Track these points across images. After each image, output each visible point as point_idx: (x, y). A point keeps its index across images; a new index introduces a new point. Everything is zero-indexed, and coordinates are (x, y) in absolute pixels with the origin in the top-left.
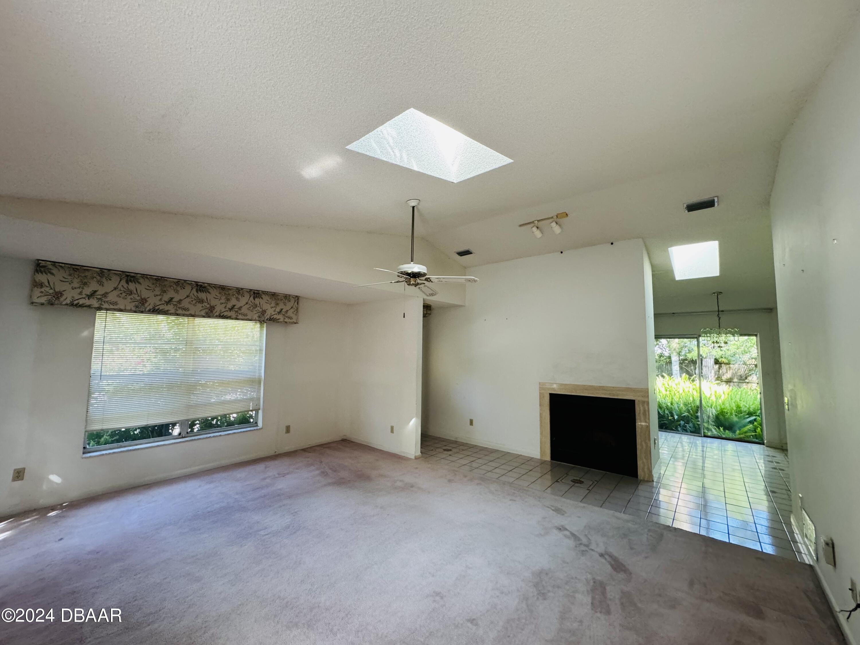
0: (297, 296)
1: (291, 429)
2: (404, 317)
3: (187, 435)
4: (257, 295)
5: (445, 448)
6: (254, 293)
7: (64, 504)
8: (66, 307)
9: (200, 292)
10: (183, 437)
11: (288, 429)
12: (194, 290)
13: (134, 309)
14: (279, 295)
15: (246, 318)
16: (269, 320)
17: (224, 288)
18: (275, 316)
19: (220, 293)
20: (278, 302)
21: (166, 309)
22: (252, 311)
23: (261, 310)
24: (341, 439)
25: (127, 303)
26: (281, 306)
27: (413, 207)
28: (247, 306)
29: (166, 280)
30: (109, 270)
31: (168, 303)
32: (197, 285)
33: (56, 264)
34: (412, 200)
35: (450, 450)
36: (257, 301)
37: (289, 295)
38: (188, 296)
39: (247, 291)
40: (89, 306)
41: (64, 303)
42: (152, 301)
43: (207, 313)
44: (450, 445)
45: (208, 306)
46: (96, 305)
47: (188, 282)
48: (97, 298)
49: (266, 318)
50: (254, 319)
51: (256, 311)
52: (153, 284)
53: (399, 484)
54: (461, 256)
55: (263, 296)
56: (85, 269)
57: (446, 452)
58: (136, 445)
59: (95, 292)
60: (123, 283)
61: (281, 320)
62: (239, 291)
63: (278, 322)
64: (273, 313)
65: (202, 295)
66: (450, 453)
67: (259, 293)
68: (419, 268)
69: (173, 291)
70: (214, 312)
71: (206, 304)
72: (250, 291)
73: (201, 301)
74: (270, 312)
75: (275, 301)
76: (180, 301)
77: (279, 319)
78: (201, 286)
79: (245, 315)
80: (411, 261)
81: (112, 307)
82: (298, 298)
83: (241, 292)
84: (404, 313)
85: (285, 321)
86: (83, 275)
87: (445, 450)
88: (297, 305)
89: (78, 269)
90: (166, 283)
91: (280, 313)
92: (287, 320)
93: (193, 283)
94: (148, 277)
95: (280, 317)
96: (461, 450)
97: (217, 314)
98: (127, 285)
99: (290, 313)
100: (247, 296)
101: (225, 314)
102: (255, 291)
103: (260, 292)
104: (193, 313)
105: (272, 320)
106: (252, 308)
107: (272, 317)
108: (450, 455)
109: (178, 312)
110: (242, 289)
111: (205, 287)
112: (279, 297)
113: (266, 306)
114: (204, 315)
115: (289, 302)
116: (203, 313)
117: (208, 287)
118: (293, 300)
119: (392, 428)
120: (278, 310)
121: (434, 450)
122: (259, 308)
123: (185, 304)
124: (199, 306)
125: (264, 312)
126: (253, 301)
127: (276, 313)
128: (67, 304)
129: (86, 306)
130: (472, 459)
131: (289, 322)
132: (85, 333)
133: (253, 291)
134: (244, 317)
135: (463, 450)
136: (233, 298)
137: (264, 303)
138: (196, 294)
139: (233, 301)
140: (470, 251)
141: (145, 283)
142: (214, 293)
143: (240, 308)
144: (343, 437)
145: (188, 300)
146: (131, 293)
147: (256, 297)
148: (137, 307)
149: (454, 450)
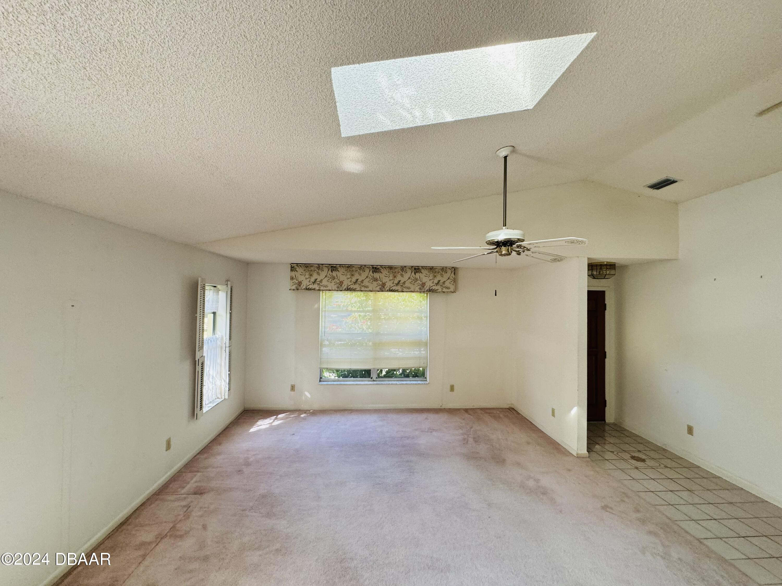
0: (453, 267)
1: (455, 388)
2: (496, 295)
3: (376, 380)
4: (418, 270)
5: (636, 455)
6: (415, 269)
7: (311, 411)
8: (304, 290)
9: (375, 273)
10: (374, 381)
11: (452, 388)
12: (371, 272)
13: (336, 289)
14: (437, 268)
15: (410, 290)
16: (429, 291)
17: (392, 268)
18: (434, 288)
19: (389, 272)
20: (435, 275)
21: (355, 288)
22: (414, 284)
23: (421, 283)
24: (508, 407)
25: (332, 285)
26: (439, 278)
27: (506, 158)
28: (410, 280)
29: (354, 267)
30: (322, 264)
31: (356, 282)
32: (373, 268)
33: (298, 265)
34: (502, 149)
35: (643, 461)
36: (418, 275)
37: (446, 267)
38: (367, 277)
39: (409, 268)
40: (314, 289)
41: (303, 288)
42: (346, 283)
43: (380, 289)
44: (648, 453)
45: (381, 283)
46: (317, 288)
47: (367, 266)
48: (318, 284)
49: (426, 290)
50: (416, 291)
51: (417, 284)
52: (346, 271)
53: (531, 483)
54: (658, 188)
55: (423, 271)
56: (311, 266)
57: (634, 462)
58: (347, 381)
59: (316, 279)
60: (330, 272)
61: (440, 290)
62: (403, 268)
63: (437, 292)
64: (432, 285)
65: (376, 275)
66: (639, 464)
67: (419, 269)
68: (506, 234)
69: (358, 274)
70: (386, 287)
71: (379, 281)
72: (412, 268)
73: (376, 280)
74: (429, 284)
75: (432, 275)
76: (362, 281)
77: (437, 290)
78: (376, 268)
79: (408, 288)
80: (504, 226)
81: (325, 289)
82: (455, 269)
83: (404, 269)
84: (496, 291)
85: (444, 291)
86: (310, 270)
87: (633, 458)
88: (453, 276)
89: (308, 266)
90: (354, 269)
91: (437, 284)
92: (445, 290)
93: (370, 266)
94: (343, 265)
95: (438, 288)
96: (662, 466)
97: (388, 289)
98: (332, 273)
99: (447, 284)
100: (409, 272)
101: (394, 288)
102: (416, 267)
103: (420, 267)
104: (371, 290)
105: (430, 291)
106: (413, 282)
107: (431, 288)
108: (637, 468)
109: (362, 289)
110: (405, 267)
111: (378, 269)
112: (437, 270)
113: (425, 280)
114: (379, 290)
115: (446, 274)
116: (378, 288)
117: (381, 268)
118: (449, 272)
119: (553, 411)
120: (436, 281)
121: (615, 453)
122: (419, 282)
123: (366, 283)
124: (375, 283)
125: (423, 285)
126: (414, 276)
127: (435, 284)
128: (304, 289)
129: (313, 289)
130: (674, 486)
131: (447, 292)
132: (316, 306)
133: (414, 267)
134: (407, 290)
135: (666, 467)
136: (398, 275)
137: (424, 277)
138: (372, 275)
139: (399, 278)
140: (671, 179)
141: (342, 270)
142: (385, 272)
143: (404, 283)
144: (510, 406)
145: (368, 279)
146: (334, 278)
147: (417, 272)
148: (338, 288)
149: (650, 463)
